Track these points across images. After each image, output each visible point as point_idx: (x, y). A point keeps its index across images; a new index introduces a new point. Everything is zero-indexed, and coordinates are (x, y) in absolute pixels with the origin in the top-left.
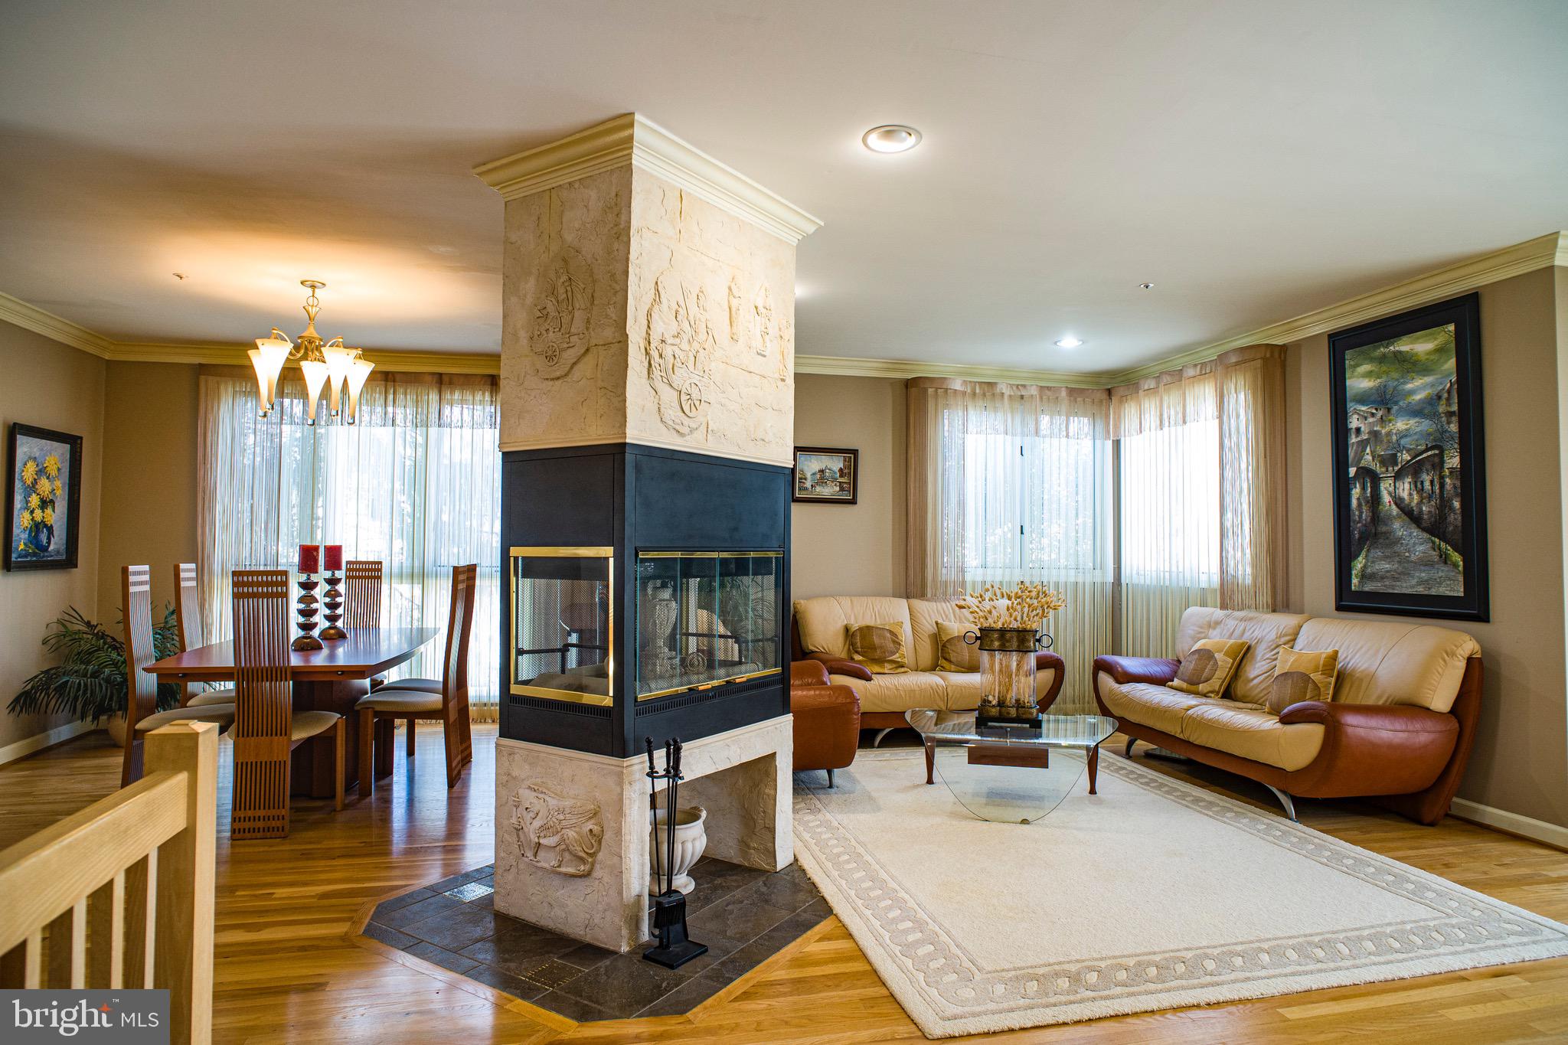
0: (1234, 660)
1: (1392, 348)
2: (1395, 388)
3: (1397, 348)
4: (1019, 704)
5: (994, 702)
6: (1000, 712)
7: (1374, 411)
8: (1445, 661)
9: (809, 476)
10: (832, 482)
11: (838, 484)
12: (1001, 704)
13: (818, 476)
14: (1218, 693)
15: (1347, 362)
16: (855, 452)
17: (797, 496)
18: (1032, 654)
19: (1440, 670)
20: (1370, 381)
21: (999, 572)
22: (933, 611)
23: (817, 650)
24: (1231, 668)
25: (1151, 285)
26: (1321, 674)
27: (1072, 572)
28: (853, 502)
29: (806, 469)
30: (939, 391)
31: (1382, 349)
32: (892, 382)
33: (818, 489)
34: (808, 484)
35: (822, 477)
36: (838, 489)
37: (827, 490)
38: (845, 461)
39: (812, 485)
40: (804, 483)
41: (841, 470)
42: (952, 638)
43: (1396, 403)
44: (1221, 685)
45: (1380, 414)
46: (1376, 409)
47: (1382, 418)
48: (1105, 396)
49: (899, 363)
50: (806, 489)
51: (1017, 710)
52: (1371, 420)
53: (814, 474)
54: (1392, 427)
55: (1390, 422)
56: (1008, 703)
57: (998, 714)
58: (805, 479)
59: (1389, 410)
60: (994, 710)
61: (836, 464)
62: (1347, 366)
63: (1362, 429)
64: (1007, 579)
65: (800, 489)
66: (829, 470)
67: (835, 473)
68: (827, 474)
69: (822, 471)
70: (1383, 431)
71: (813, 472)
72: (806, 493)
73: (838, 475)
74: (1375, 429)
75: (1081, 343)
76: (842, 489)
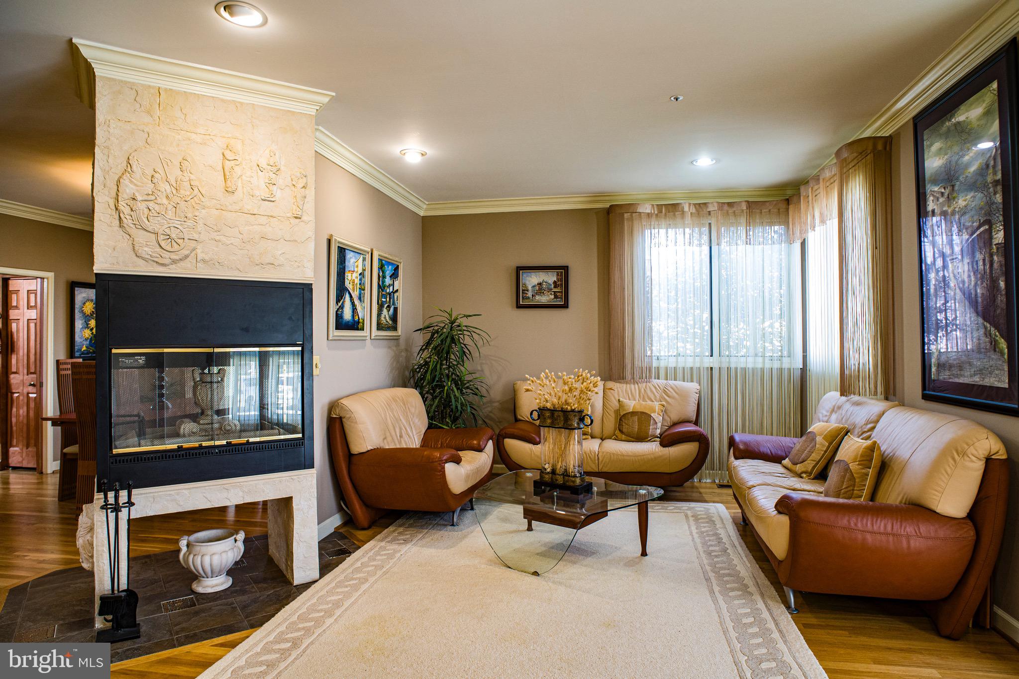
0: (830, 444)
1: (953, 120)
2: (956, 162)
3: (957, 120)
4: (566, 474)
5: (549, 470)
6: (552, 478)
7: (943, 190)
8: (954, 459)
9: (530, 288)
10: (548, 292)
11: (553, 293)
12: (553, 472)
13: (537, 288)
14: (811, 473)
15: (925, 143)
16: (566, 268)
17: (521, 303)
18: (576, 431)
19: (948, 469)
20: (940, 159)
21: (690, 360)
22: (622, 391)
23: (523, 419)
24: (825, 452)
25: (681, 98)
26: (858, 465)
27: (760, 360)
28: (565, 306)
29: (527, 282)
30: (634, 215)
31: (947, 124)
32: (597, 211)
33: (537, 297)
34: (530, 294)
35: (540, 289)
36: (553, 297)
37: (544, 299)
38: (558, 275)
39: (533, 295)
40: (526, 293)
41: (555, 282)
42: (627, 413)
43: (957, 179)
44: (814, 467)
45: (947, 192)
46: (944, 188)
47: (948, 197)
48: (783, 206)
49: (598, 196)
50: (529, 298)
51: (564, 477)
52: (941, 200)
53: (534, 286)
54: (955, 206)
55: (954, 200)
56: (558, 472)
57: (550, 480)
58: (527, 291)
59: (953, 186)
60: (547, 476)
61: (550, 278)
62: (925, 146)
63: (936, 211)
64: (698, 365)
65: (523, 298)
66: (546, 282)
67: (551, 285)
68: (544, 286)
69: (540, 284)
70: (949, 211)
71: (533, 284)
72: (527, 301)
73: (553, 286)
74: (944, 209)
75: (714, 161)
76: (556, 297)
